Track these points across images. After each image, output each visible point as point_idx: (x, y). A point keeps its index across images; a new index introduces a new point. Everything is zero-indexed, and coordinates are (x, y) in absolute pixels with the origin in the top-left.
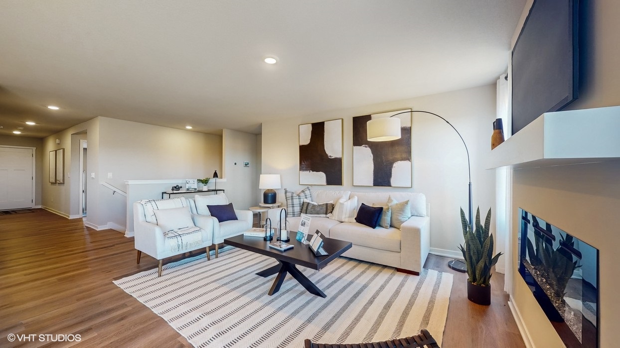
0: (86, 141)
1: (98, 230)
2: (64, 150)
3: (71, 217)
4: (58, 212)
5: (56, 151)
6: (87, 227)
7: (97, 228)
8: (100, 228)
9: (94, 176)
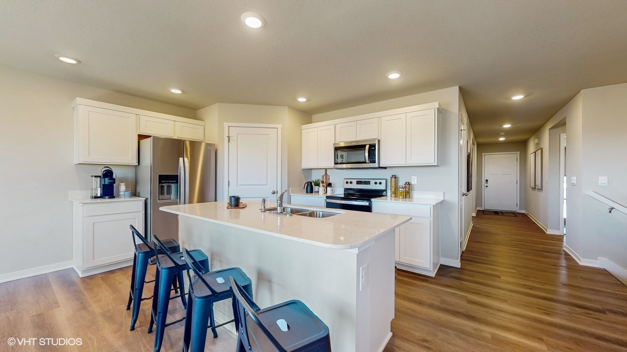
0: (565, 134)
1: (581, 264)
2: (542, 149)
3: (549, 232)
4: (537, 222)
5: (535, 152)
6: (566, 254)
7: (580, 260)
8: (583, 262)
9: (575, 182)
